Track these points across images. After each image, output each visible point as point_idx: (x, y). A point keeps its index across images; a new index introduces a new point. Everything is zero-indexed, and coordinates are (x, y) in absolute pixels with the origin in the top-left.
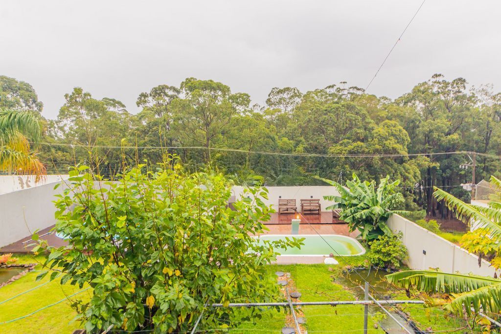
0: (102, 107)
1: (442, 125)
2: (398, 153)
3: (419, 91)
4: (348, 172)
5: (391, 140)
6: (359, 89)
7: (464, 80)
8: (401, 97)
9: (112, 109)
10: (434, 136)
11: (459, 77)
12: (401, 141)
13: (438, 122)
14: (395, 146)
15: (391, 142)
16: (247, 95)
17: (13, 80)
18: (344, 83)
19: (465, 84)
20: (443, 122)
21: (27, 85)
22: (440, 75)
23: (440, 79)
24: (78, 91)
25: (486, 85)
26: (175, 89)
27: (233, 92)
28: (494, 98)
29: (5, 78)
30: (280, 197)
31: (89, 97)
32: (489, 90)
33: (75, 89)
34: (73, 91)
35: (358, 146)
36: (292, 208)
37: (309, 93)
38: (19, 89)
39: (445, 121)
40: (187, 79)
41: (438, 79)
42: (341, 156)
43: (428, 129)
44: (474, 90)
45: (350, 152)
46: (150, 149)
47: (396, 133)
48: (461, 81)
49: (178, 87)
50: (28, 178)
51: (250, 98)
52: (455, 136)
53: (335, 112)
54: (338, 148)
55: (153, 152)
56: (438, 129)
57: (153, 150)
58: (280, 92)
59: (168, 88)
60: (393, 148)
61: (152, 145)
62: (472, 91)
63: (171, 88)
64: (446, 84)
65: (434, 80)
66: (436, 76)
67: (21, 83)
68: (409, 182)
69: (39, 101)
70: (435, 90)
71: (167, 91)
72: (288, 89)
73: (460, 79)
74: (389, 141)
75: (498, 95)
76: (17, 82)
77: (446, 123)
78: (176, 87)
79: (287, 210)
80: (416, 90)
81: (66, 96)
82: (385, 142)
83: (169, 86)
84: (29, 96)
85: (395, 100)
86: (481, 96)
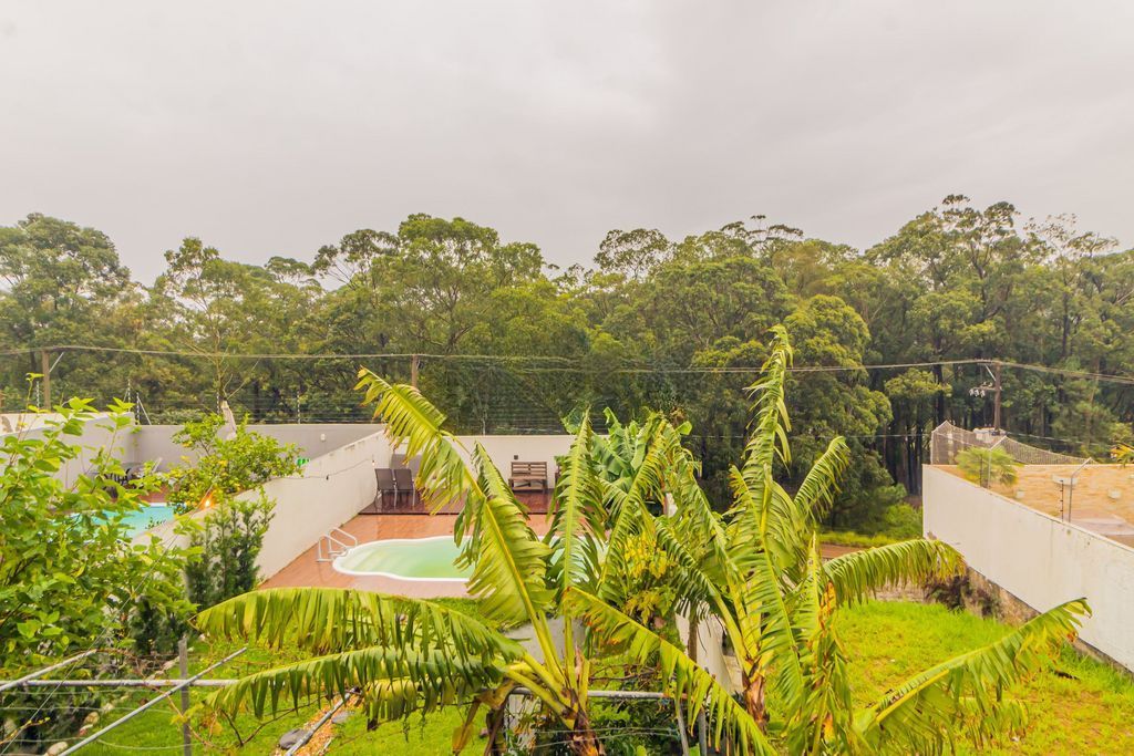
0: (240, 276)
1: (958, 303)
2: (837, 363)
3: (913, 231)
4: (729, 404)
5: (822, 336)
6: (789, 231)
7: (1011, 206)
8: (880, 245)
9: (287, 279)
10: (942, 327)
11: (1001, 201)
12: (846, 339)
13: (951, 298)
14: (829, 348)
15: (822, 341)
16: (533, 247)
17: (72, 226)
18: (760, 217)
19: (1013, 216)
20: (962, 297)
21: (99, 235)
22: (960, 198)
23: (961, 206)
24: (192, 246)
25: (1060, 218)
26: (389, 238)
27: (504, 241)
28: (1076, 244)
29: (55, 222)
30: (516, 457)
31: (214, 256)
32: (1067, 227)
33: (186, 241)
34: (182, 244)
35: (750, 350)
36: (538, 481)
37: (690, 240)
38: (81, 243)
39: (966, 294)
40: (410, 217)
41: (956, 205)
42: (716, 370)
43: (929, 312)
44: (1033, 226)
45: (735, 363)
46: (332, 359)
47: (836, 322)
48: (1005, 208)
49: (394, 232)
50: (20, 419)
51: (541, 253)
52: (987, 327)
53: (709, 279)
54: (710, 354)
55: (337, 364)
56: (951, 312)
57: (338, 361)
58: (626, 238)
59: (374, 235)
60: (825, 352)
61: (338, 352)
62: (1029, 230)
63: (381, 236)
64: (971, 216)
65: (948, 208)
66: (951, 199)
67: (87, 231)
68: (862, 425)
69: (121, 266)
70: (948, 228)
71: (374, 241)
72: (641, 233)
73: (1003, 206)
74: (816, 338)
75: (1085, 237)
76: (78, 230)
77: (967, 297)
78: (391, 234)
79: (529, 485)
80: (909, 231)
81: (168, 256)
82: (809, 341)
83: (378, 232)
84: (99, 257)
85: (866, 252)
86: (1050, 238)
